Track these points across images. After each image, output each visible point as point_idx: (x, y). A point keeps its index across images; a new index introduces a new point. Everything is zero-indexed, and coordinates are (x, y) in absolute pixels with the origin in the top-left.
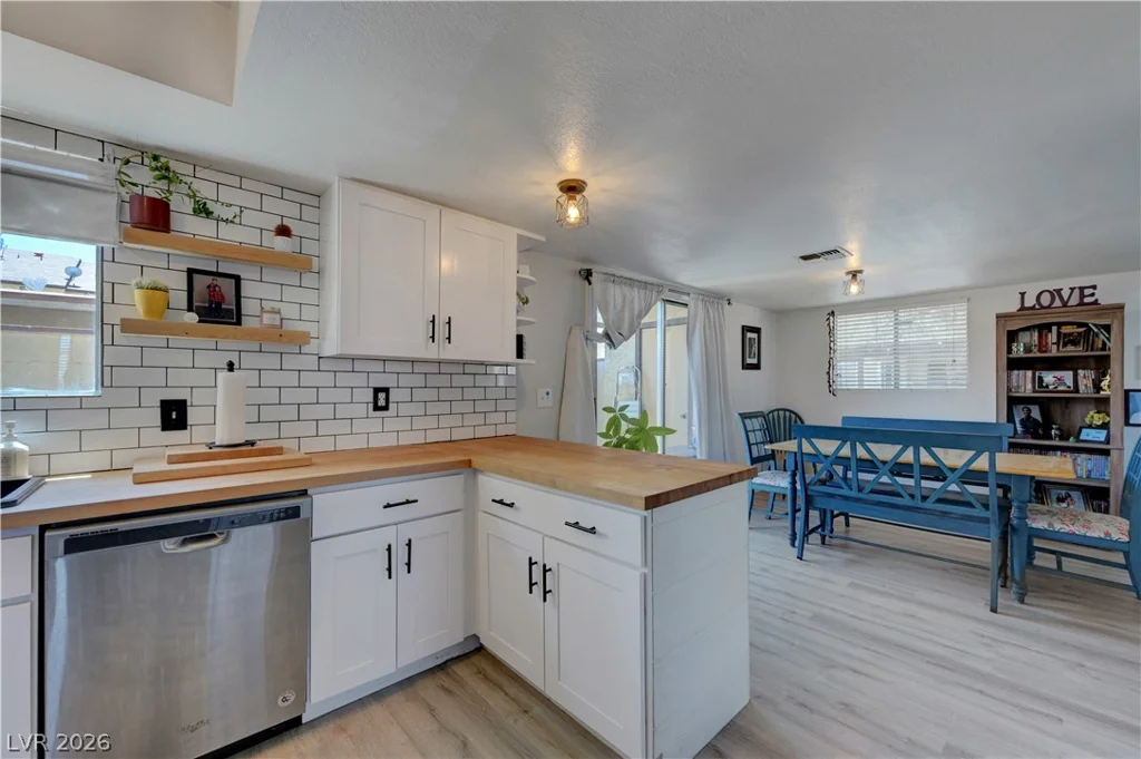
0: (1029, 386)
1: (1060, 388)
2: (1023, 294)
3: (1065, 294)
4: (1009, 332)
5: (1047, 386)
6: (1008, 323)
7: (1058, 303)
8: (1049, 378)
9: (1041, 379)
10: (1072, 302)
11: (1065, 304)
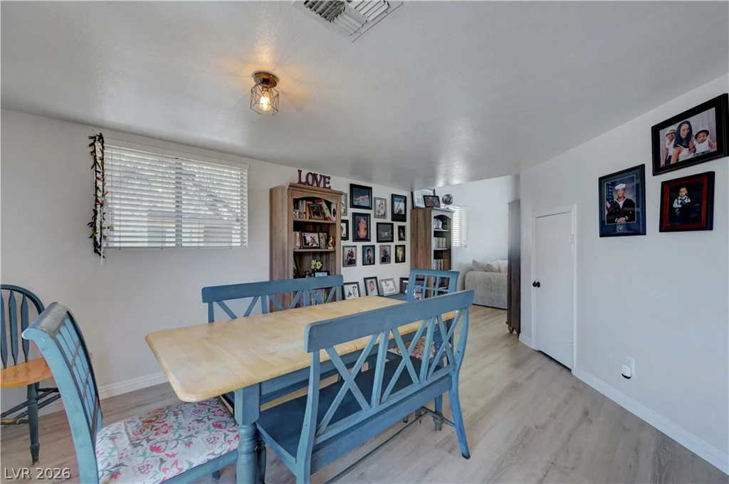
0: (298, 244)
1: (314, 245)
2: (300, 171)
3: (319, 177)
4: (294, 199)
5: (308, 244)
6: (295, 192)
7: (315, 185)
8: (309, 237)
9: (305, 237)
10: (322, 185)
11: (318, 186)
